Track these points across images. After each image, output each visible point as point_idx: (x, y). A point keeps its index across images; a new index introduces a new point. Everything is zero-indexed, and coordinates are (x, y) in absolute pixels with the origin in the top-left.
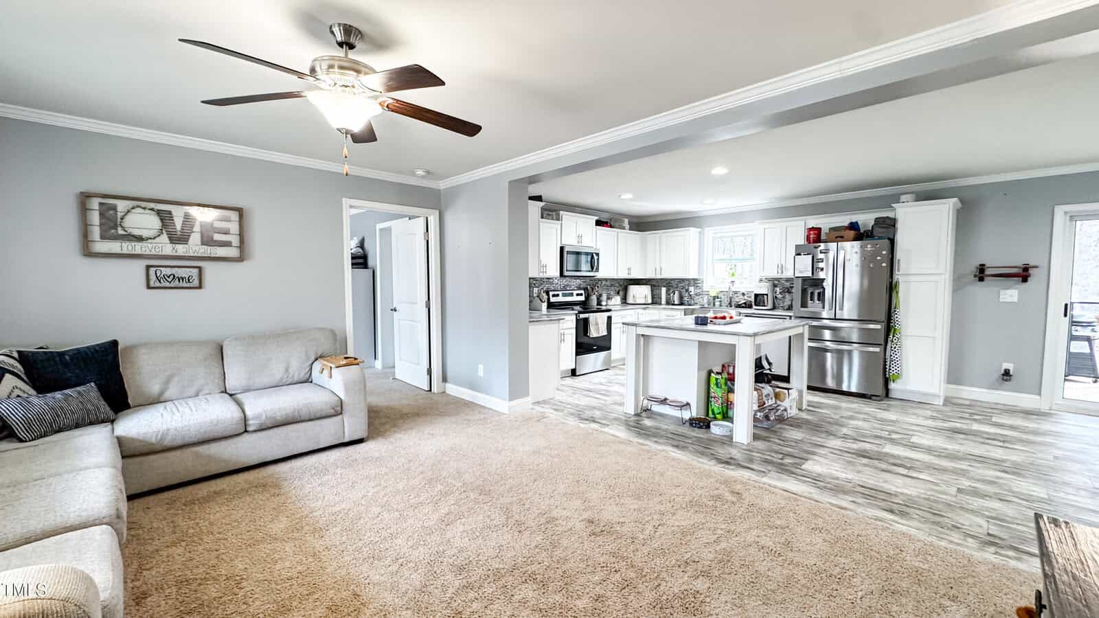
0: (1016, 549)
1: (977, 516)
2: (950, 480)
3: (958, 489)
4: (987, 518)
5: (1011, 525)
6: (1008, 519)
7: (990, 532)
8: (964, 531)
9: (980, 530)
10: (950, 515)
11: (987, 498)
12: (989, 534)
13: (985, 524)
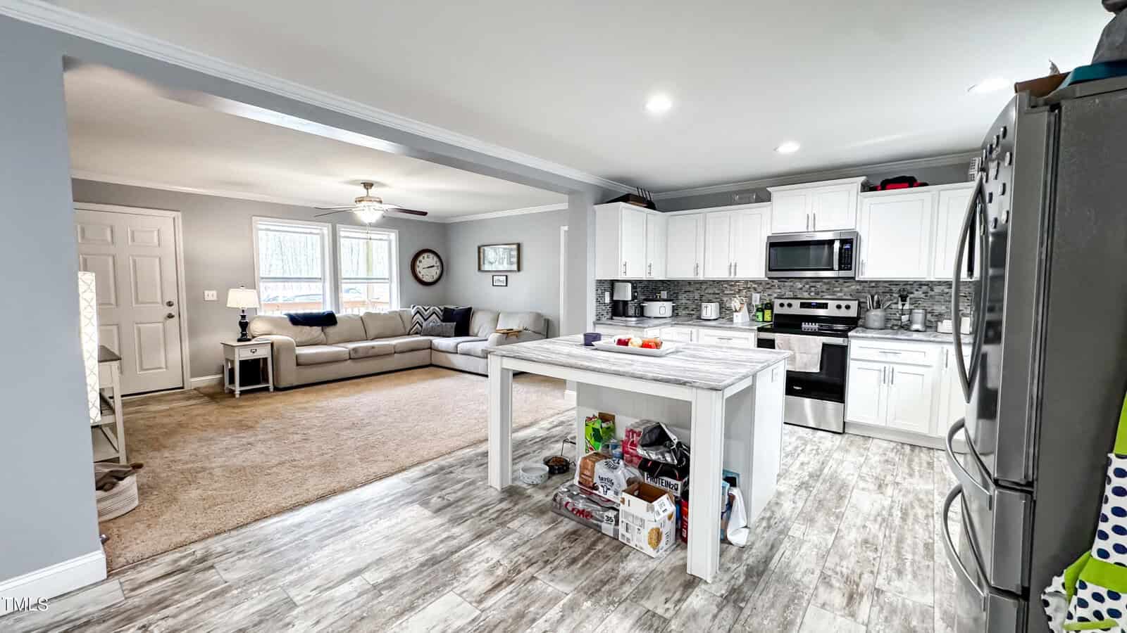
0: (182, 570)
1: (240, 579)
2: (324, 612)
3: (295, 606)
4: (230, 586)
5: (203, 595)
6: (211, 603)
7: (214, 570)
8: (233, 553)
9: (223, 565)
10: (260, 559)
11: (257, 619)
12: (212, 567)
13: (226, 576)
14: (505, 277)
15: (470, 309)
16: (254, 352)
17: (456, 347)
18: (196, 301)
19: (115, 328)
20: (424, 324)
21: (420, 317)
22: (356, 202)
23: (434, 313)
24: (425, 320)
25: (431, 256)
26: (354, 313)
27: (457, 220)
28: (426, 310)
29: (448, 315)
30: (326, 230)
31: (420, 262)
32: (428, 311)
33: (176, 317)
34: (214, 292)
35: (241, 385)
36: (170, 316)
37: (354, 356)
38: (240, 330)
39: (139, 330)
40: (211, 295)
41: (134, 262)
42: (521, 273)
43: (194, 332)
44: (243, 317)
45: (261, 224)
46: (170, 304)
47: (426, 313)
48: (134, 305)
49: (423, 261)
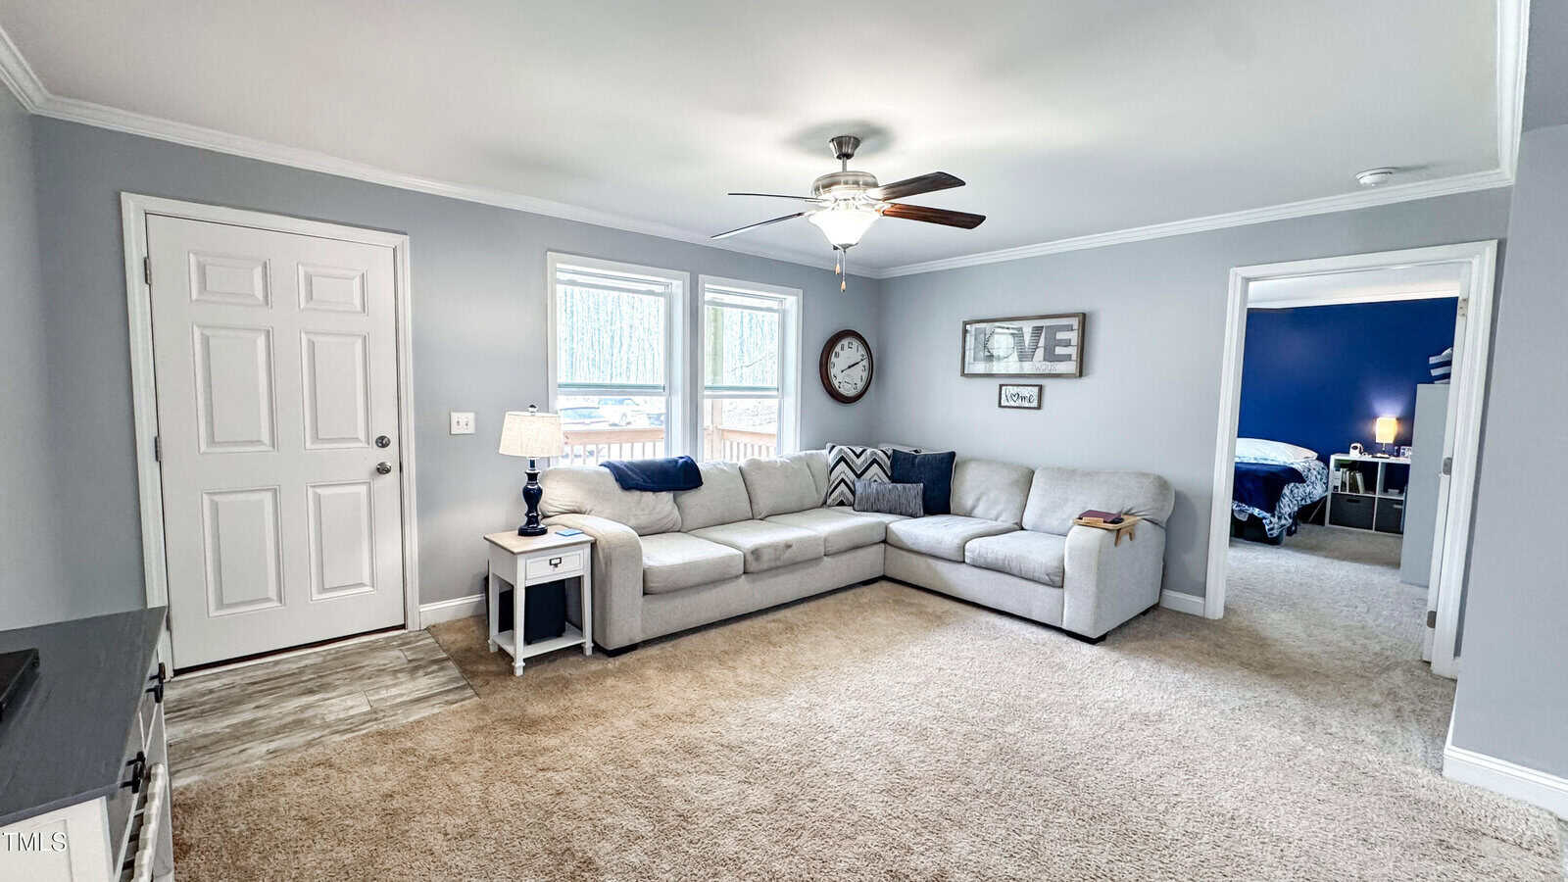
14: (1036, 389)
15: (952, 455)
16: (556, 565)
17: (963, 549)
18: (435, 438)
19: (268, 497)
20: (859, 486)
21: (847, 470)
22: (817, 189)
23: (874, 461)
24: (859, 476)
25: (856, 343)
26: (728, 460)
27: (898, 272)
28: (858, 456)
29: (902, 467)
30: (678, 286)
31: (837, 355)
32: (863, 457)
33: (394, 474)
34: (471, 416)
35: (528, 641)
36: (383, 470)
37: (753, 565)
38: (526, 508)
39: (318, 499)
40: (463, 422)
41: (312, 345)
42: (1084, 380)
43: (428, 504)
44: (532, 477)
45: (563, 268)
46: (382, 442)
47: (859, 461)
48: (308, 445)
49: (841, 353)
